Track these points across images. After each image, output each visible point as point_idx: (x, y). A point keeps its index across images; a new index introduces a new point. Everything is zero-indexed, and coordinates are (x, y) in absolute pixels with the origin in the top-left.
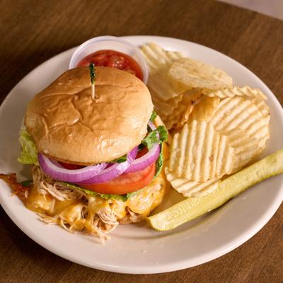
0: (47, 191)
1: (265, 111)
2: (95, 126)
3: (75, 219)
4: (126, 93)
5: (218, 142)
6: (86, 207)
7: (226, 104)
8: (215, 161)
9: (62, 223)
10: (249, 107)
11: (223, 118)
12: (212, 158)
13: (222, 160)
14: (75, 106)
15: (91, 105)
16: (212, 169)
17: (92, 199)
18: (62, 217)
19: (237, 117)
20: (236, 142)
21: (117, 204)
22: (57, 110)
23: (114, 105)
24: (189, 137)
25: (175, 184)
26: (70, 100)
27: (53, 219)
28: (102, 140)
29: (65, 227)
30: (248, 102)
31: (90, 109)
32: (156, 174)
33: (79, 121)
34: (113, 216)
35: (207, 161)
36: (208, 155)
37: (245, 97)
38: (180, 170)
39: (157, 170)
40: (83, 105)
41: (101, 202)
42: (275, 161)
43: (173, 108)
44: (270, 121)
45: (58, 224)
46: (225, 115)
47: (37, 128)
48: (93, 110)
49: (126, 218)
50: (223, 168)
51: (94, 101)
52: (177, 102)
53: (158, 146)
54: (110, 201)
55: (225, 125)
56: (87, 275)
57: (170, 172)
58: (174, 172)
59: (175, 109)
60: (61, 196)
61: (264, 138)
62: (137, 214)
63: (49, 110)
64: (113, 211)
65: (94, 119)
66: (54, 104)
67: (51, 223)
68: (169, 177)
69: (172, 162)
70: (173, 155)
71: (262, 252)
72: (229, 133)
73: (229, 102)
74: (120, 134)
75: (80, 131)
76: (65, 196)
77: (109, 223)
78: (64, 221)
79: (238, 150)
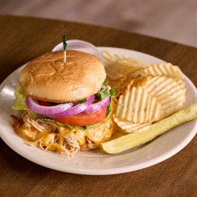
0: (31, 124)
1: (183, 86)
2: (65, 77)
3: (50, 143)
4: (87, 62)
5: (150, 101)
6: (58, 135)
7: (156, 80)
8: (148, 111)
9: (41, 145)
10: (171, 82)
11: (154, 89)
12: (145, 110)
13: (153, 112)
14: (52, 67)
15: (64, 66)
16: (145, 116)
17: (62, 129)
18: (41, 141)
19: (163, 88)
20: (163, 102)
21: (79, 132)
22: (39, 69)
23: (79, 66)
24: (130, 97)
25: (120, 124)
26: (49, 64)
27: (34, 143)
28: (70, 85)
29: (43, 148)
30: (171, 80)
31: (62, 68)
32: (106, 116)
33: (55, 74)
34: (76, 141)
35: (142, 112)
36: (143, 108)
37: (168, 76)
38: (123, 115)
39: (107, 114)
40: (58, 65)
41: (68, 131)
42: (189, 111)
43: (120, 84)
44: (186, 92)
45: (38, 147)
46: (155, 87)
47: (26, 82)
48: (64, 69)
49: (86, 145)
50: (153, 116)
51: (65, 64)
52: (122, 80)
53: (109, 98)
54: (74, 130)
55: (155, 93)
56: (57, 181)
57: (116, 117)
58: (119, 117)
59: (121, 85)
60: (41, 128)
61: (181, 101)
62: (93, 142)
63: (34, 69)
64: (77, 137)
65: (65, 73)
66: (38, 66)
67: (33, 145)
68: (116, 120)
69: (118, 112)
70: (119, 107)
71: (181, 171)
72: (158, 97)
73: (158, 79)
74: (82, 83)
75: (54, 79)
76: (43, 128)
77: (73, 146)
78: (42, 144)
79: (164, 107)
